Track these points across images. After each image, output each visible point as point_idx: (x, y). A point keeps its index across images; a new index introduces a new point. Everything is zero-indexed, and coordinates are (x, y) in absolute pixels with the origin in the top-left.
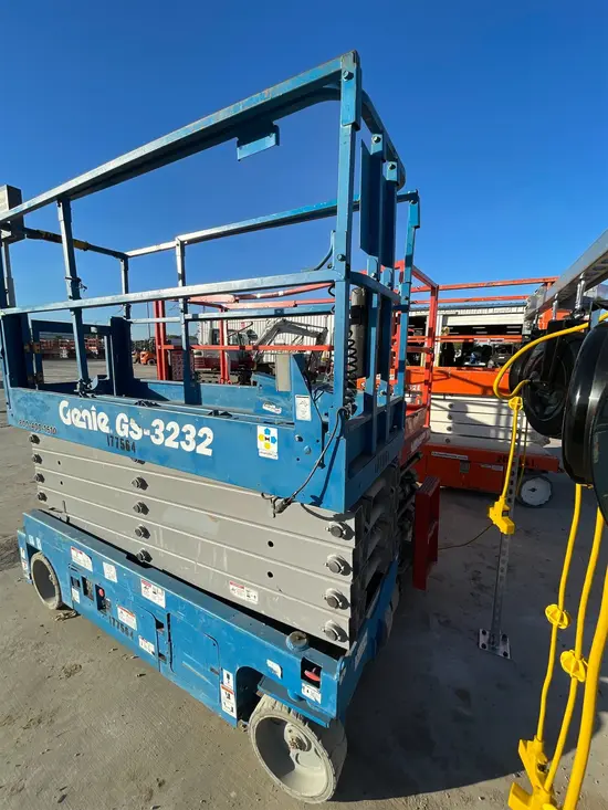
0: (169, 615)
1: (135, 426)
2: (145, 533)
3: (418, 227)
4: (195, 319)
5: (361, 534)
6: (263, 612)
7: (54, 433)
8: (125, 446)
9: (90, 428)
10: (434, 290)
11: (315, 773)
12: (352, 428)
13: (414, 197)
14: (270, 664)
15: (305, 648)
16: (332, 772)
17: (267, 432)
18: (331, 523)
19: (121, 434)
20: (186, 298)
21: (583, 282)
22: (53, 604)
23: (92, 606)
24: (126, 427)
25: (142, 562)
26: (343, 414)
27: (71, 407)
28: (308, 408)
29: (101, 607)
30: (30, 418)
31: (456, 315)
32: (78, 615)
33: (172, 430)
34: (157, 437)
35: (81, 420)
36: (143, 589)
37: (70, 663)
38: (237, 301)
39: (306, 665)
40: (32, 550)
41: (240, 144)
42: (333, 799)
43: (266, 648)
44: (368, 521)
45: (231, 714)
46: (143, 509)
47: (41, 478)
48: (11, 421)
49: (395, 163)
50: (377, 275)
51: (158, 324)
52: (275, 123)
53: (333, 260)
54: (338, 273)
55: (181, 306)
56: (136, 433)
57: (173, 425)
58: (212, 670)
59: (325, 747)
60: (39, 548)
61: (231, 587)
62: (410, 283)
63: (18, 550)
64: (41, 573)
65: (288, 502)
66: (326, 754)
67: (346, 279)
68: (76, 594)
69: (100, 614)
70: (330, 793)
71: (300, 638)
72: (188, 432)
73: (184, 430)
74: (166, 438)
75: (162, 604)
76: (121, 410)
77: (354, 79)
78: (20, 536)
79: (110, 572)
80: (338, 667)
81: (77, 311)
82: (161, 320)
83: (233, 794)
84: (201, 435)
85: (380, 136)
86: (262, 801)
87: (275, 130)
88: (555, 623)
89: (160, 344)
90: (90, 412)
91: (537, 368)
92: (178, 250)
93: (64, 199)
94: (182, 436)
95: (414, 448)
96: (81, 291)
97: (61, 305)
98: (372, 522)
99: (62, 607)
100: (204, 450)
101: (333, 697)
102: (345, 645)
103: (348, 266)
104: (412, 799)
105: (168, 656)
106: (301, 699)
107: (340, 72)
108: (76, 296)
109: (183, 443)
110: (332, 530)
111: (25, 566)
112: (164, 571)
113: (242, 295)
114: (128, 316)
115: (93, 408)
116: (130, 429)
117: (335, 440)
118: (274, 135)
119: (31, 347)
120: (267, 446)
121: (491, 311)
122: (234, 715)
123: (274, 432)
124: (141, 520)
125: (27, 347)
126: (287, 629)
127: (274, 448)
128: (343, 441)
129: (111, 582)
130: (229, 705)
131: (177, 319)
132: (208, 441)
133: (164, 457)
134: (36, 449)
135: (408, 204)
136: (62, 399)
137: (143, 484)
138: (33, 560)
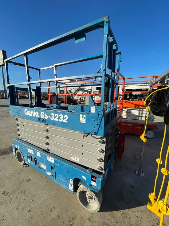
0: (55, 165)
1: (46, 115)
2: (48, 144)
3: (121, 62)
4: (59, 87)
5: (107, 143)
6: (80, 164)
7: (23, 117)
8: (43, 121)
9: (33, 116)
10: (124, 79)
11: (94, 205)
12: (105, 115)
13: (120, 54)
14: (83, 177)
15: (92, 172)
16: (99, 204)
17: (83, 116)
18: (99, 140)
19: (42, 117)
20: (57, 81)
21: (167, 76)
22: (22, 163)
23: (33, 163)
24: (43, 115)
25: (47, 151)
26: (104, 111)
27: (28, 110)
28: (94, 110)
29: (36, 163)
30: (16, 114)
31: (128, 86)
32: (29, 166)
33: (57, 116)
34: (52, 118)
35: (31, 114)
36: (48, 158)
37: (28, 178)
38: (70, 82)
39: (92, 177)
40: (16, 149)
41: (75, 40)
42: (99, 211)
43: (82, 173)
44: (108, 140)
45: (72, 190)
46: (48, 137)
47: (19, 130)
48: (11, 115)
49: (116, 45)
50: (111, 75)
51: (48, 88)
52: (85, 34)
53: (101, 71)
54: (103, 74)
55: (56, 83)
56: (46, 117)
57: (57, 115)
58: (67, 179)
59: (97, 198)
60: (18, 148)
61: (72, 157)
62: (119, 77)
63: (12, 149)
64: (19, 155)
65: (89, 134)
66: (98, 200)
67: (105, 76)
68: (29, 160)
69: (35, 166)
70: (99, 209)
71: (91, 170)
72: (61, 117)
73: (60, 116)
74: (55, 118)
75: (53, 162)
76: (42, 111)
77: (108, 23)
78: (13, 145)
79: (39, 154)
80: (101, 177)
81: (29, 85)
82: (49, 87)
83: (73, 210)
84: (64, 117)
85: (113, 37)
86: (81, 212)
87: (85, 36)
88: (159, 163)
89: (49, 94)
90: (33, 111)
91: (155, 98)
92: (55, 68)
93: (26, 54)
94: (59, 118)
95: (118, 121)
96: (30, 79)
97: (26, 83)
98: (109, 140)
99: (25, 164)
100: (65, 121)
101: (100, 185)
102: (103, 172)
103: (105, 72)
104: (119, 211)
105: (54, 176)
106: (91, 185)
107: (104, 21)
108: (29, 81)
109: (59, 119)
110: (100, 142)
111: (14, 153)
112: (53, 154)
113: (72, 80)
114: (40, 86)
115: (34, 111)
116: (45, 116)
117: (101, 118)
118: (85, 37)
119: (16, 95)
120: (83, 120)
121: (137, 85)
122: (73, 190)
123: (85, 116)
124: (47, 140)
125: (14, 95)
126: (87, 168)
127: (85, 120)
128: (103, 118)
129: (39, 157)
130: (71, 188)
131: (54, 87)
132: (66, 119)
133: (54, 123)
134: (17, 122)
135: (118, 55)
136: (25, 108)
137: (47, 131)
138: (17, 152)
